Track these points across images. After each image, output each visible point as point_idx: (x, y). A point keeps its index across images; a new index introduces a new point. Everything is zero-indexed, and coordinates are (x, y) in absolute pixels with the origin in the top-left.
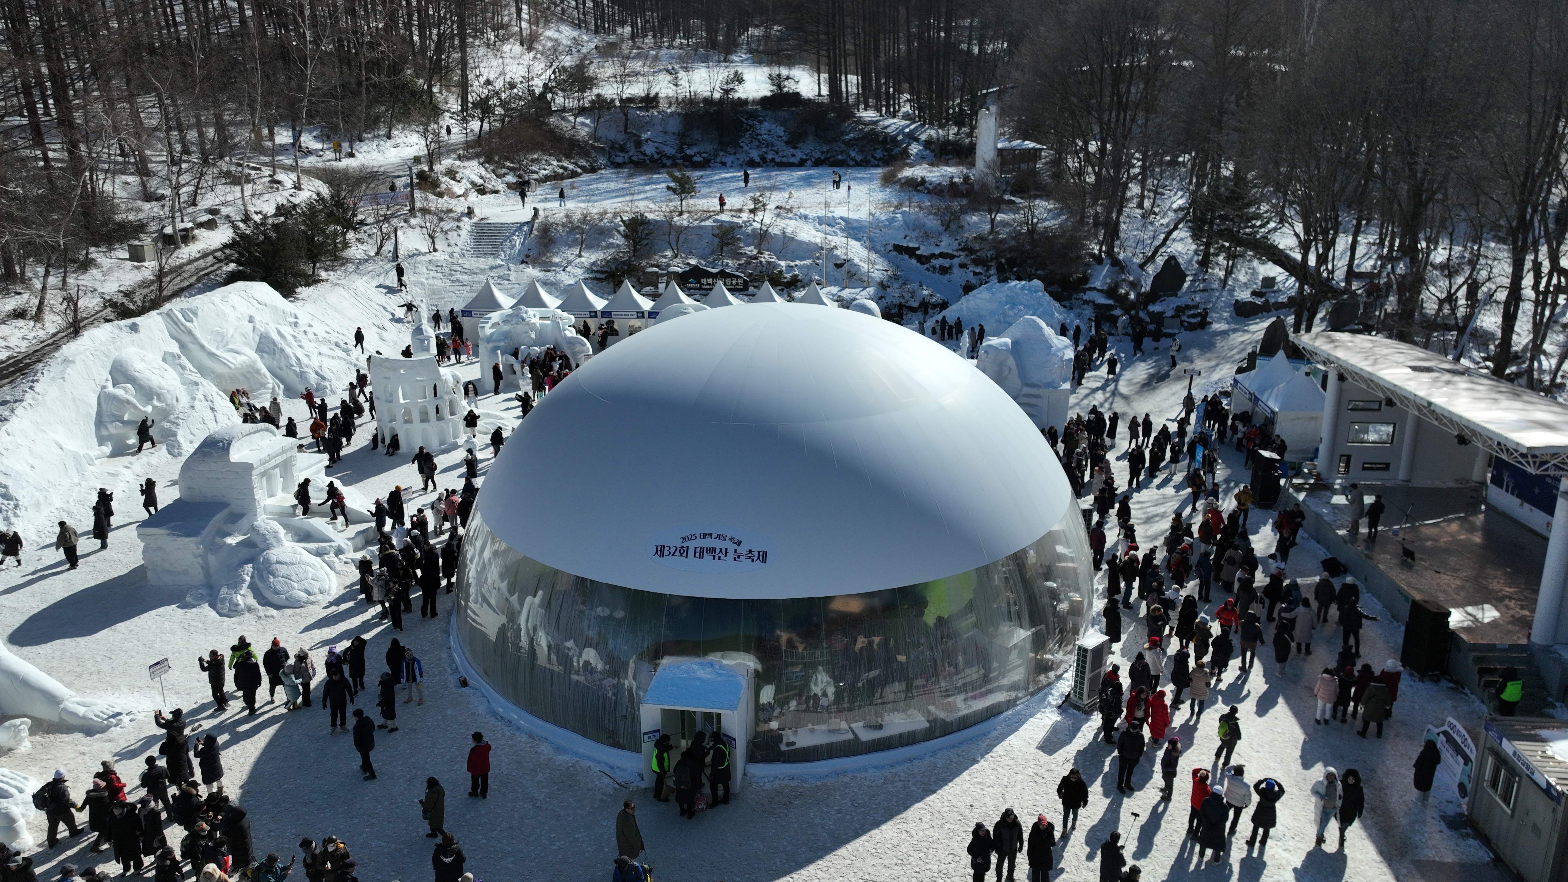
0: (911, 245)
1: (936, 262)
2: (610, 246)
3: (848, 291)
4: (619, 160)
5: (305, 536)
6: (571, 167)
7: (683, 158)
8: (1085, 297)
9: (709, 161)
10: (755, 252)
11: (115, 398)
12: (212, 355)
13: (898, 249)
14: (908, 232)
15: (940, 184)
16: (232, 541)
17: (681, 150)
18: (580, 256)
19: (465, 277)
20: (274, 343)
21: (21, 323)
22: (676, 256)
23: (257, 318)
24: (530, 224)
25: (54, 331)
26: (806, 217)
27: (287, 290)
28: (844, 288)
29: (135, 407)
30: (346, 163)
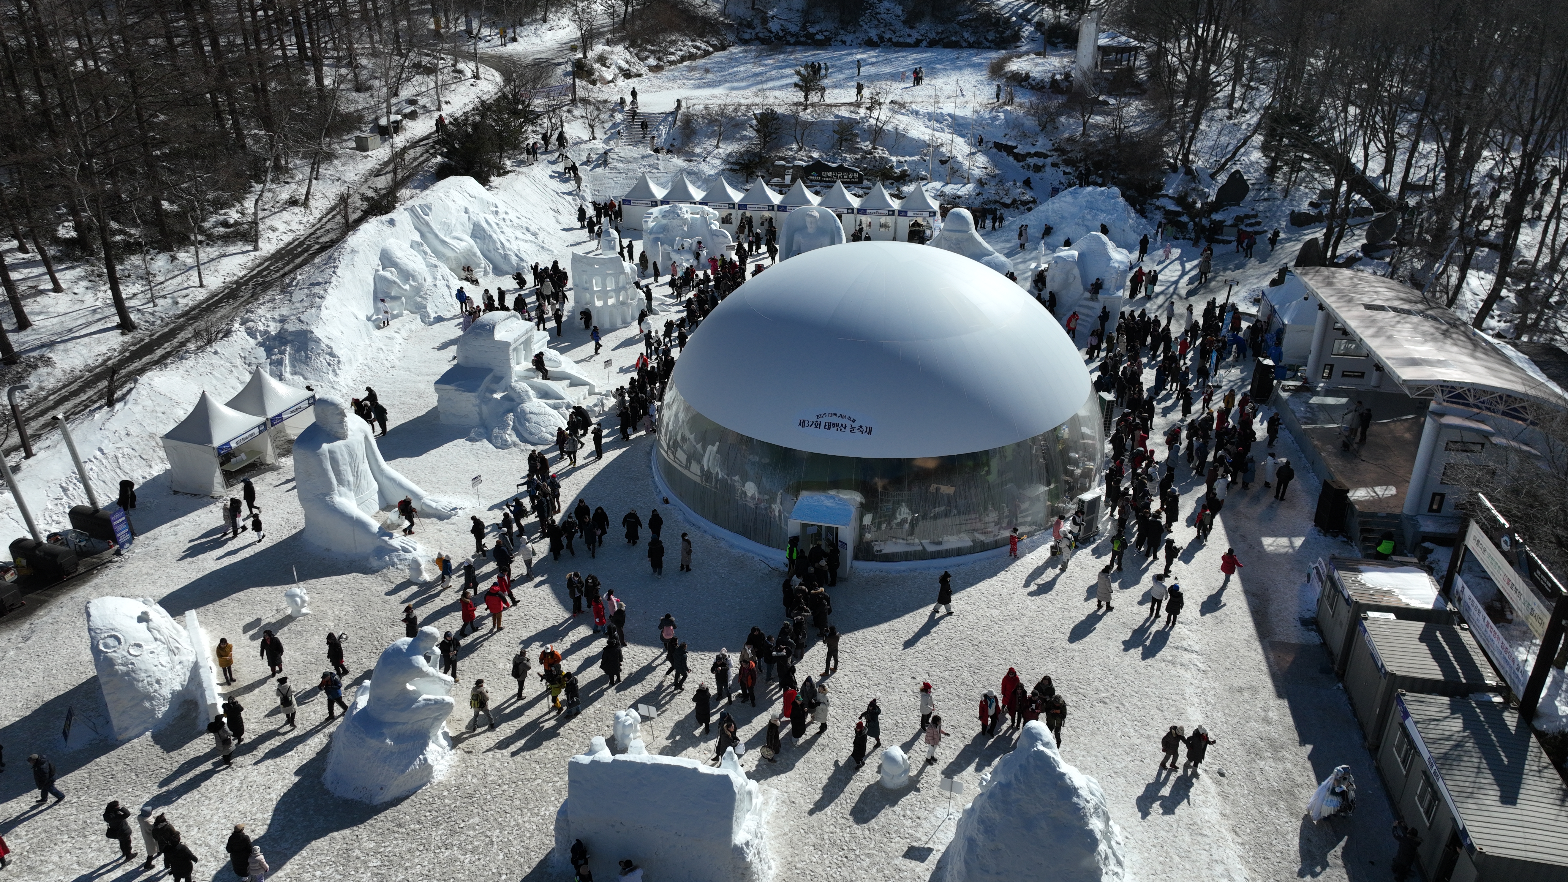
0: (1010, 143)
1: (1031, 161)
2: (744, 138)
3: (950, 186)
4: (747, 36)
5: (544, 394)
6: (703, 46)
7: (806, 36)
8: (1158, 203)
9: (830, 39)
10: (870, 147)
11: (385, 279)
12: (444, 242)
13: (998, 146)
14: (1008, 131)
15: (1042, 81)
16: (498, 396)
17: (804, 28)
18: (717, 147)
19: (621, 165)
20: (484, 230)
21: (296, 209)
22: (800, 149)
23: (471, 210)
24: (674, 114)
25: (319, 216)
26: (917, 113)
27: (484, 180)
28: (947, 184)
29: (399, 286)
30: (511, 48)
